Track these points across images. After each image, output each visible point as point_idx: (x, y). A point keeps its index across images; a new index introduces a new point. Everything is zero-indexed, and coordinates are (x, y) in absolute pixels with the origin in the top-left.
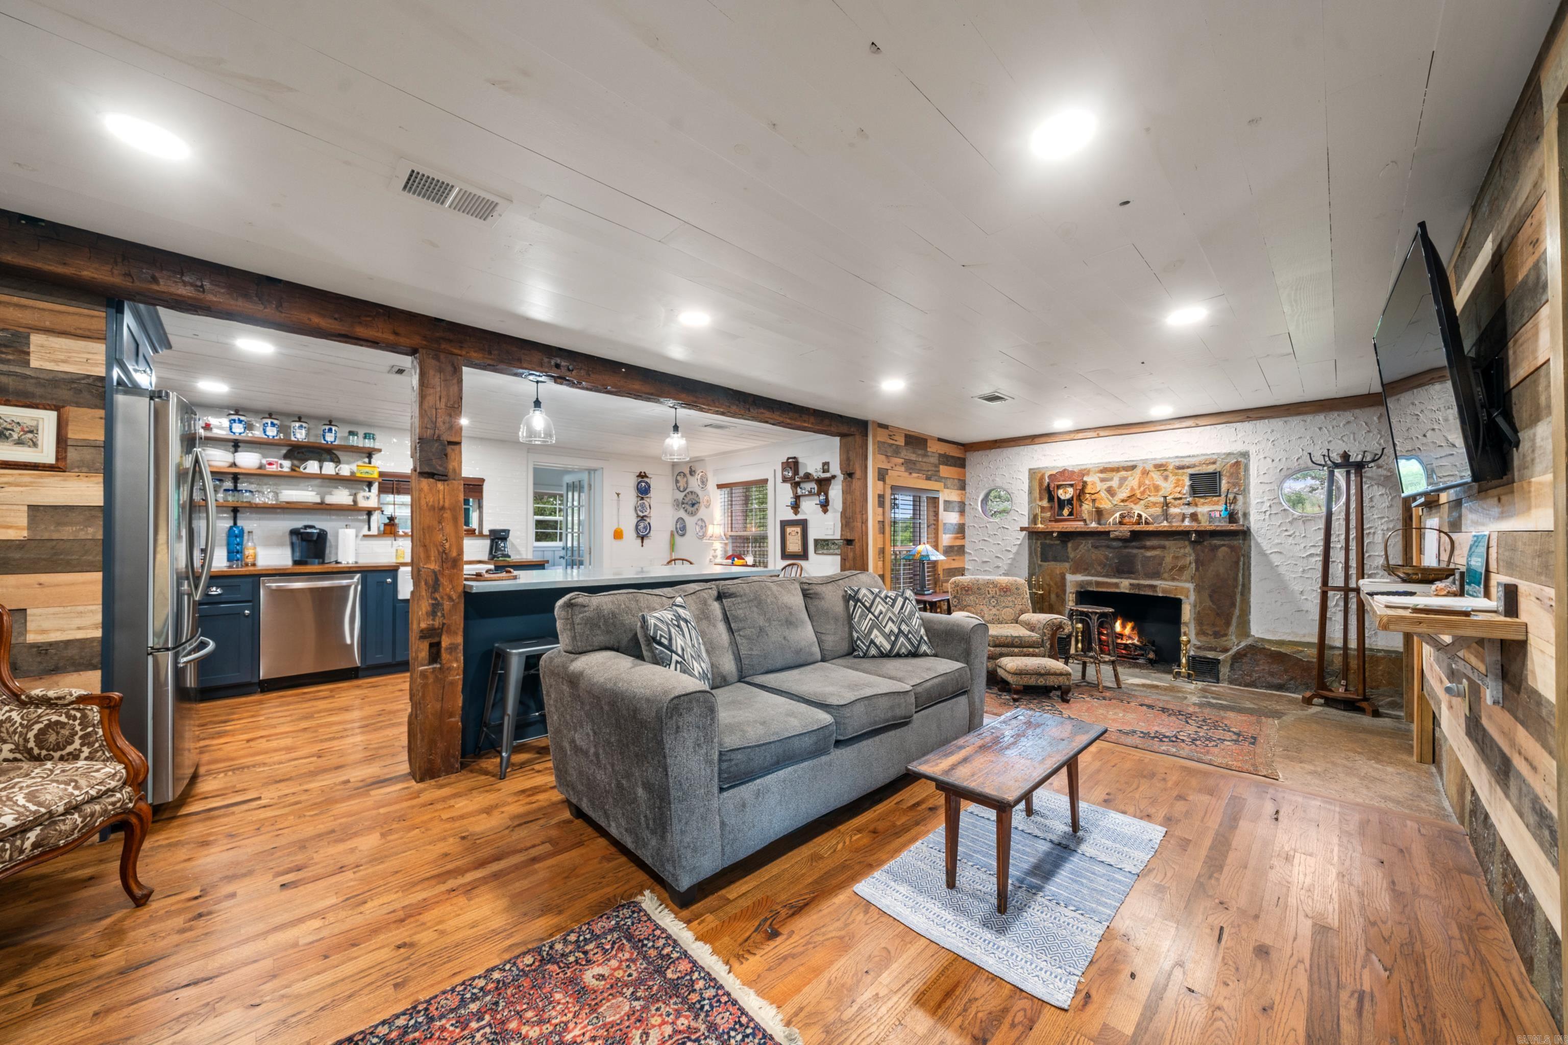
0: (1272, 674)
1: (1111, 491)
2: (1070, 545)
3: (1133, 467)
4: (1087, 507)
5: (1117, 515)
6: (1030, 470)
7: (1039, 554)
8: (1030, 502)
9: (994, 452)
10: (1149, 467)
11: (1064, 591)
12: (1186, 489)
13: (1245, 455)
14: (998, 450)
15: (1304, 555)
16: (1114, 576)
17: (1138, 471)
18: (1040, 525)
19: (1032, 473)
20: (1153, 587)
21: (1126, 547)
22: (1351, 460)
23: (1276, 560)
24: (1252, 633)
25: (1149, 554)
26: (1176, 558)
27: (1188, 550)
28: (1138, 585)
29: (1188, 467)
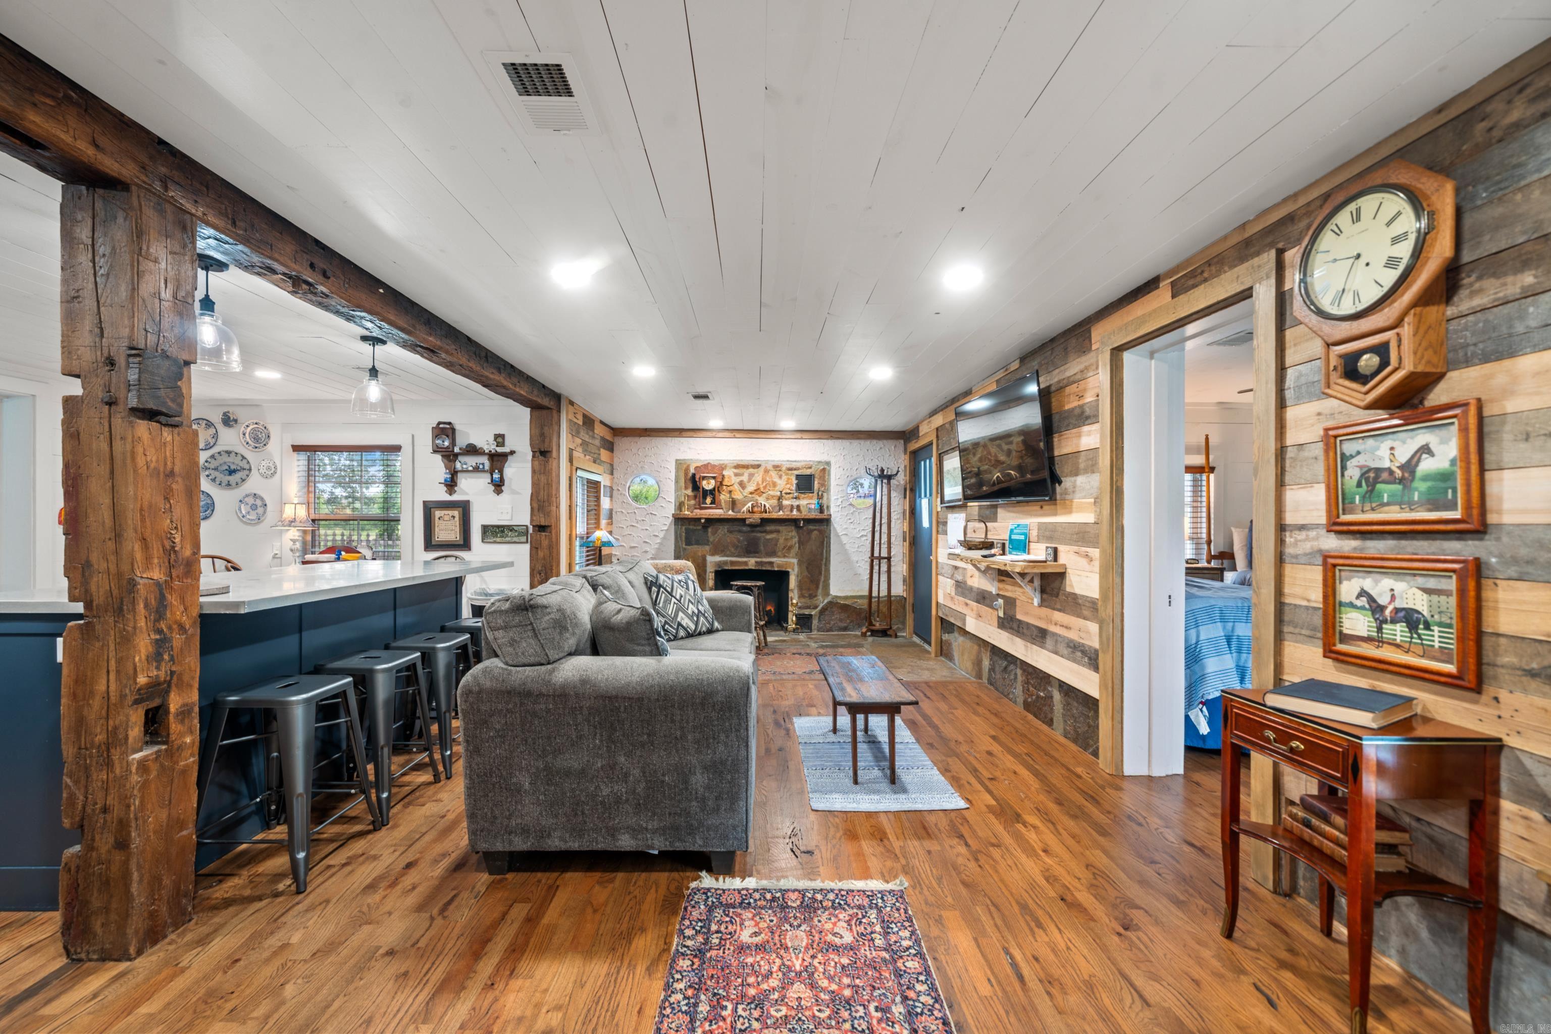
0: (841, 620)
1: (742, 485)
2: (710, 530)
3: (758, 466)
4: (724, 497)
5: (750, 504)
6: (677, 460)
7: (684, 539)
8: (676, 490)
9: (643, 441)
10: (770, 467)
11: (705, 571)
12: (794, 487)
13: (828, 463)
14: (648, 439)
15: (859, 536)
16: (744, 556)
17: (762, 469)
18: (687, 512)
19: (679, 463)
20: (771, 563)
21: (753, 531)
22: (885, 473)
23: (844, 540)
24: (831, 592)
25: (768, 537)
26: (786, 539)
27: (794, 533)
28: (761, 562)
29: (795, 469)
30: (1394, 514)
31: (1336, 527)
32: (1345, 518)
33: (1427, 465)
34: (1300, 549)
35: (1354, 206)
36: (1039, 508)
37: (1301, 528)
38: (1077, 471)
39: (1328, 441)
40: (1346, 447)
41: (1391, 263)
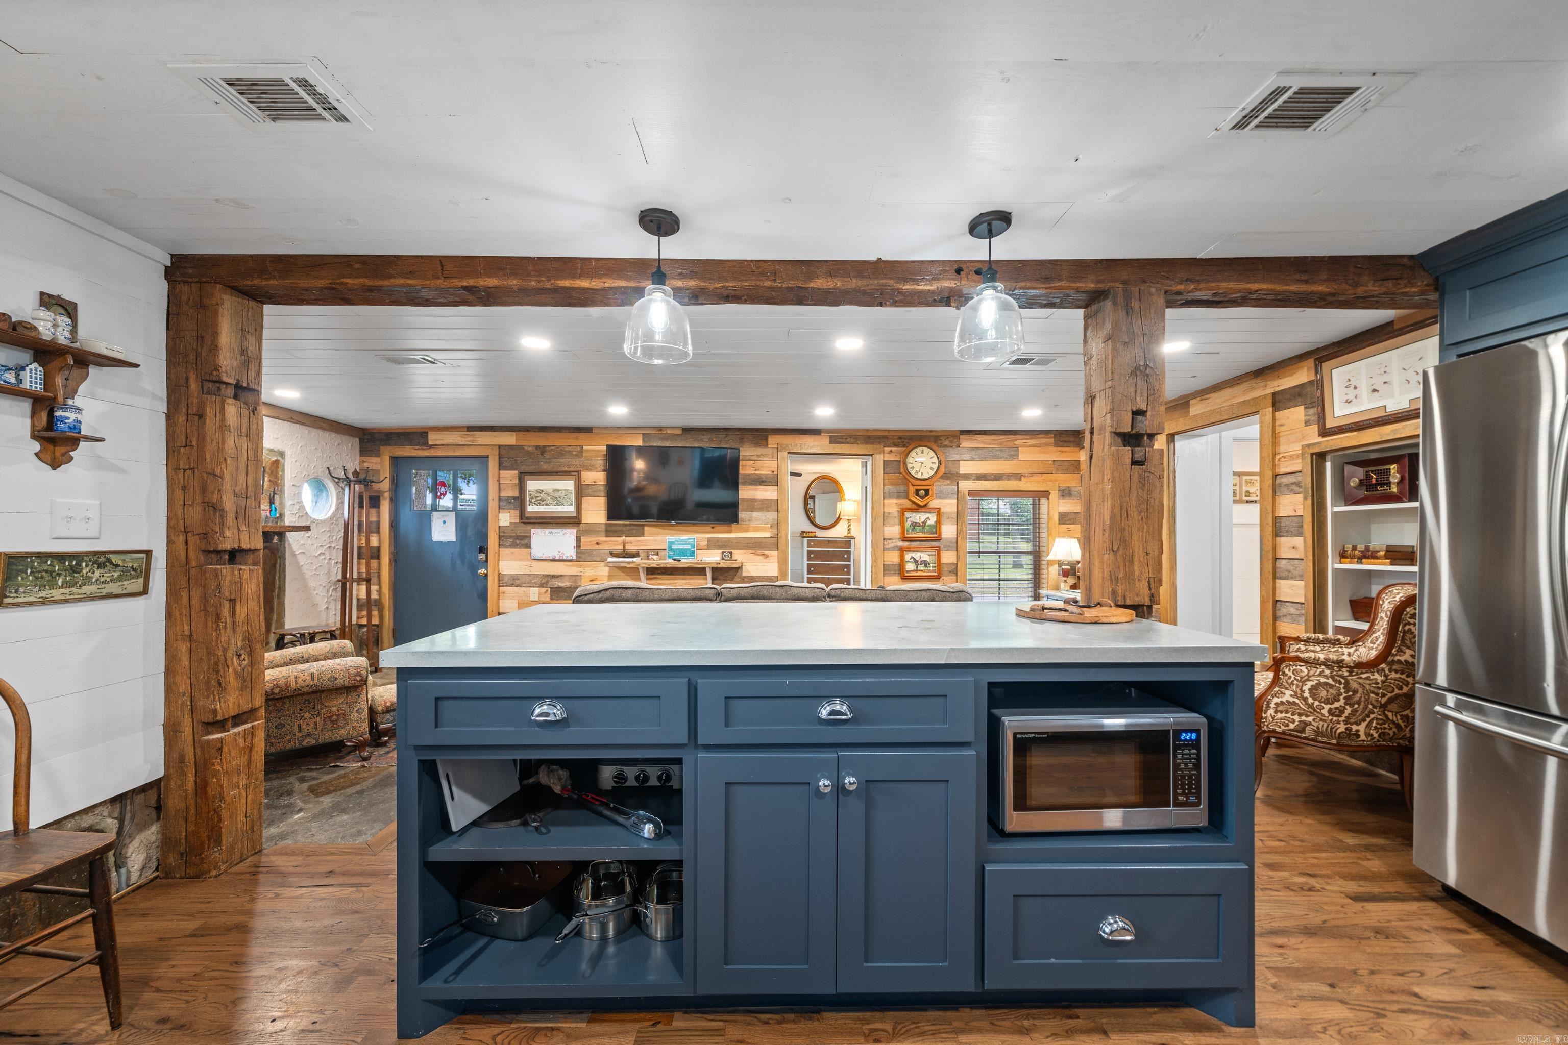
13: (282, 454)
15: (317, 555)
23: (302, 560)
30: (920, 535)
31: (904, 539)
32: (907, 536)
33: (928, 522)
34: (890, 546)
35: (921, 448)
36: (708, 528)
37: (890, 539)
38: (753, 509)
39: (903, 511)
40: (907, 515)
41: (932, 469)
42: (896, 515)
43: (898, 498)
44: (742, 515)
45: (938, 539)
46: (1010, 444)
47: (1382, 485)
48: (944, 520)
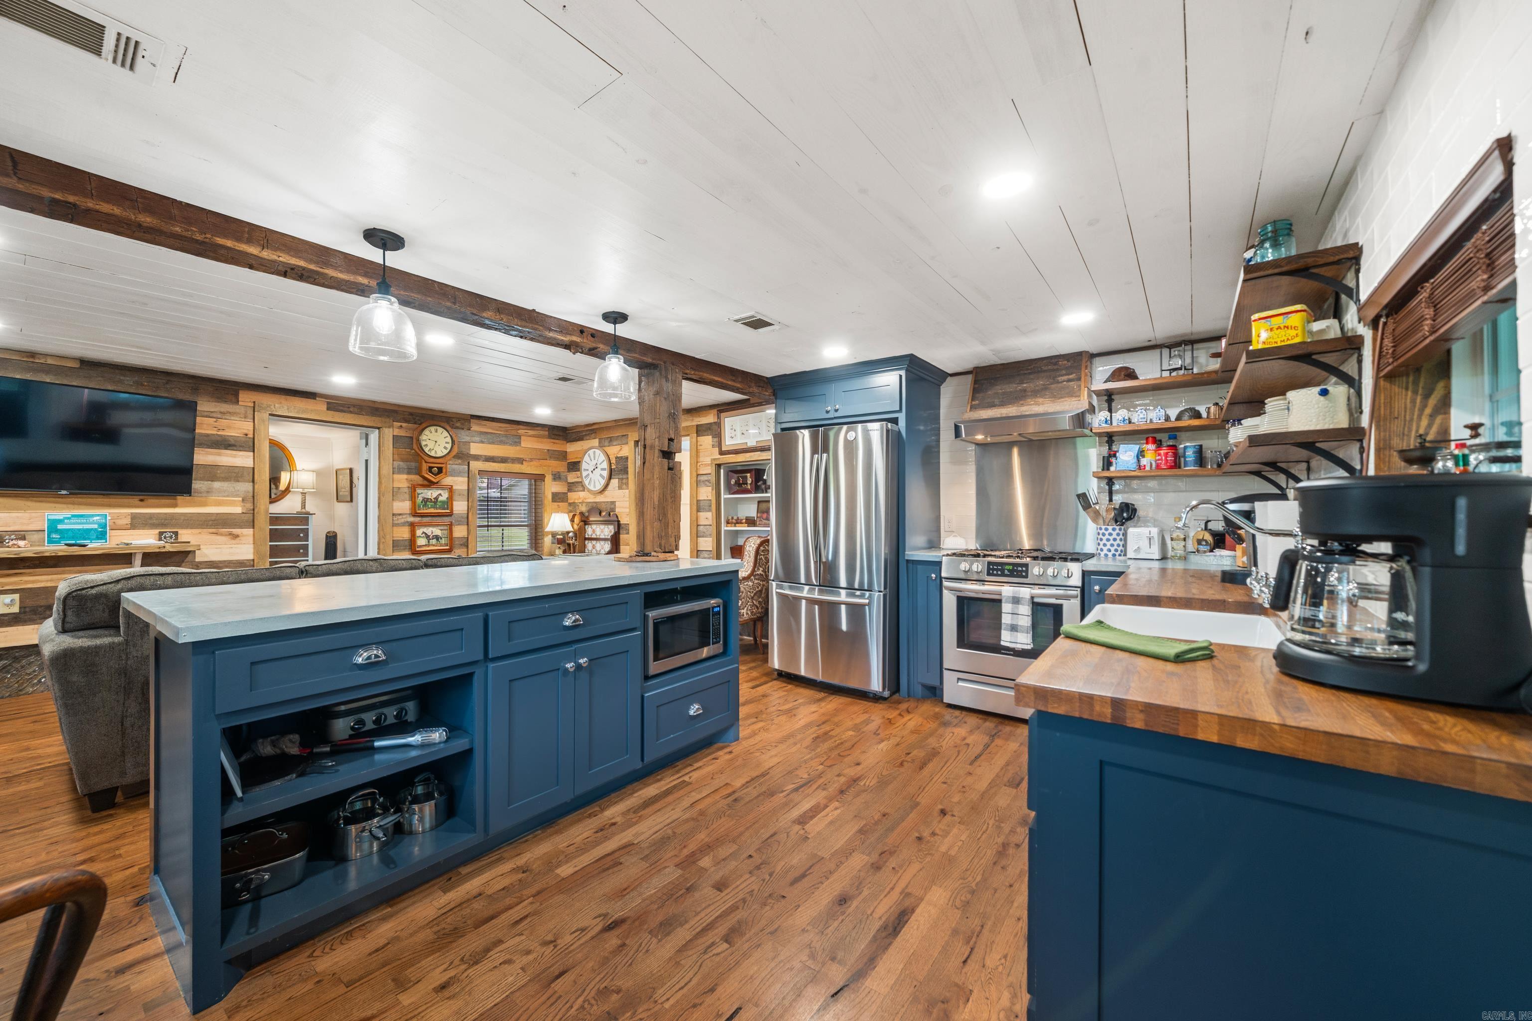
30: (432, 510)
31: (415, 514)
32: (418, 511)
33: (440, 499)
34: (399, 522)
35: (435, 427)
36: (135, 500)
37: (400, 514)
38: (213, 478)
39: (413, 488)
40: (419, 491)
41: (445, 448)
42: (406, 490)
43: (409, 473)
44: (196, 485)
45: (450, 515)
46: (514, 432)
47: (744, 484)
48: (456, 497)
